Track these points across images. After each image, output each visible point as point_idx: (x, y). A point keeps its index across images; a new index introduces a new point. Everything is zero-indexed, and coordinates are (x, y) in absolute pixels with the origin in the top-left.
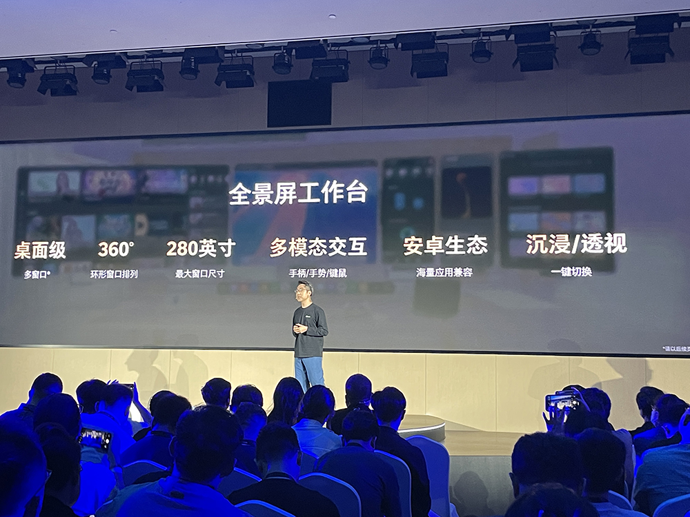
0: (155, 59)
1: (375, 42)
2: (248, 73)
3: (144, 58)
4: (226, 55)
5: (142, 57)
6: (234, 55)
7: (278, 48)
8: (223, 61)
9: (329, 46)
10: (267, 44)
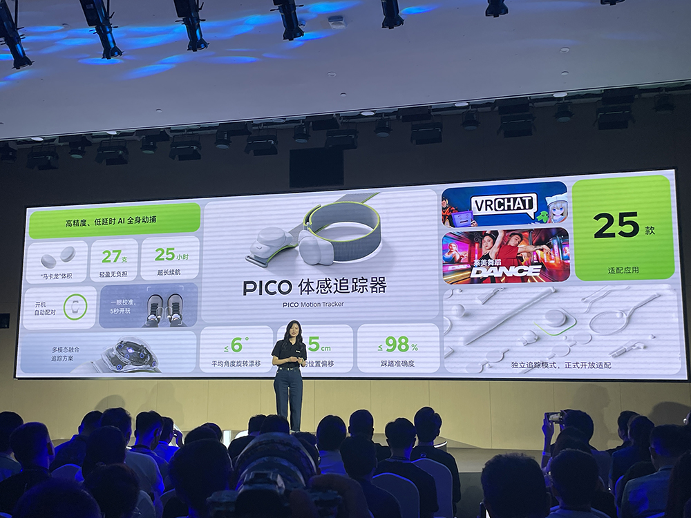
0: (194, 133)
1: (381, 115)
2: (273, 142)
3: (185, 132)
4: (254, 128)
5: (183, 131)
6: (260, 128)
7: (298, 121)
8: (251, 134)
9: (340, 119)
10: (289, 118)
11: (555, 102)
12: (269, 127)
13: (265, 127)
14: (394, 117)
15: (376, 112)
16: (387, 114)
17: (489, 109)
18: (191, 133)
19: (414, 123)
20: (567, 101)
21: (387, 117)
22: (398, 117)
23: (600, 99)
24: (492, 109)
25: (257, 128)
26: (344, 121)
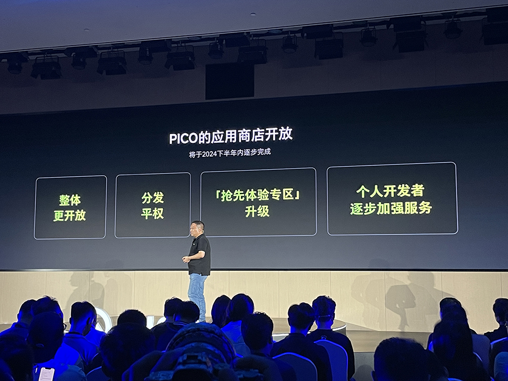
0: (119, 50)
1: (287, 32)
2: (190, 59)
3: (110, 49)
4: (173, 45)
5: (109, 48)
6: (179, 45)
7: (213, 39)
8: (170, 50)
9: (251, 37)
10: (204, 36)
11: (445, 20)
12: (187, 44)
13: (183, 44)
14: (299, 35)
15: (283, 30)
16: (292, 32)
17: (385, 27)
18: (116, 50)
19: (317, 40)
20: (456, 19)
21: (293, 35)
22: (302, 35)
23: (487, 16)
24: (388, 27)
25: (176, 45)
26: (254, 38)
